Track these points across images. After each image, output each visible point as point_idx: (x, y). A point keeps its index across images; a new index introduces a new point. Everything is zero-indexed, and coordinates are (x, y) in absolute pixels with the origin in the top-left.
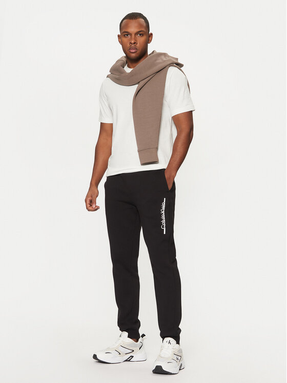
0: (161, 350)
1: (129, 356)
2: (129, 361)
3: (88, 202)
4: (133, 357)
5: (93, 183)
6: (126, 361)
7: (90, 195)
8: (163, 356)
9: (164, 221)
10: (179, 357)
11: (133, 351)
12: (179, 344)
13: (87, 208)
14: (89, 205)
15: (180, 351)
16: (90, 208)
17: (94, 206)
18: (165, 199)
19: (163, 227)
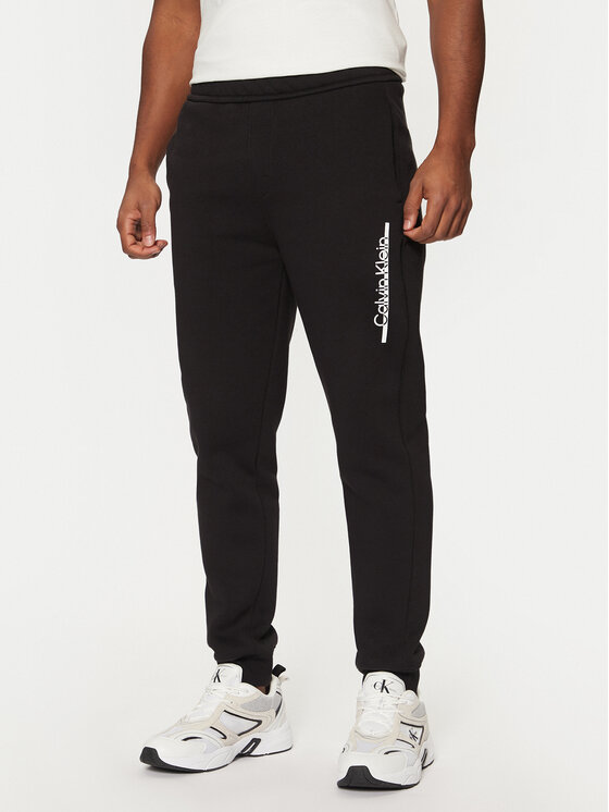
0: (360, 712)
1: (247, 739)
2: (248, 755)
3: (128, 227)
4: (256, 741)
5: (141, 164)
6: (240, 756)
7: (132, 203)
8: (366, 732)
9: (384, 303)
10: (416, 729)
11: (260, 722)
12: (415, 690)
13: (125, 249)
14: (130, 239)
15: (420, 710)
16: (136, 249)
17: (149, 241)
18: (387, 225)
19: (380, 320)
